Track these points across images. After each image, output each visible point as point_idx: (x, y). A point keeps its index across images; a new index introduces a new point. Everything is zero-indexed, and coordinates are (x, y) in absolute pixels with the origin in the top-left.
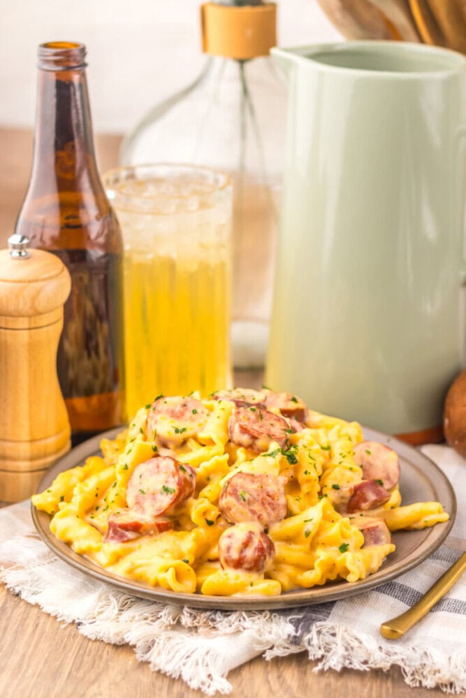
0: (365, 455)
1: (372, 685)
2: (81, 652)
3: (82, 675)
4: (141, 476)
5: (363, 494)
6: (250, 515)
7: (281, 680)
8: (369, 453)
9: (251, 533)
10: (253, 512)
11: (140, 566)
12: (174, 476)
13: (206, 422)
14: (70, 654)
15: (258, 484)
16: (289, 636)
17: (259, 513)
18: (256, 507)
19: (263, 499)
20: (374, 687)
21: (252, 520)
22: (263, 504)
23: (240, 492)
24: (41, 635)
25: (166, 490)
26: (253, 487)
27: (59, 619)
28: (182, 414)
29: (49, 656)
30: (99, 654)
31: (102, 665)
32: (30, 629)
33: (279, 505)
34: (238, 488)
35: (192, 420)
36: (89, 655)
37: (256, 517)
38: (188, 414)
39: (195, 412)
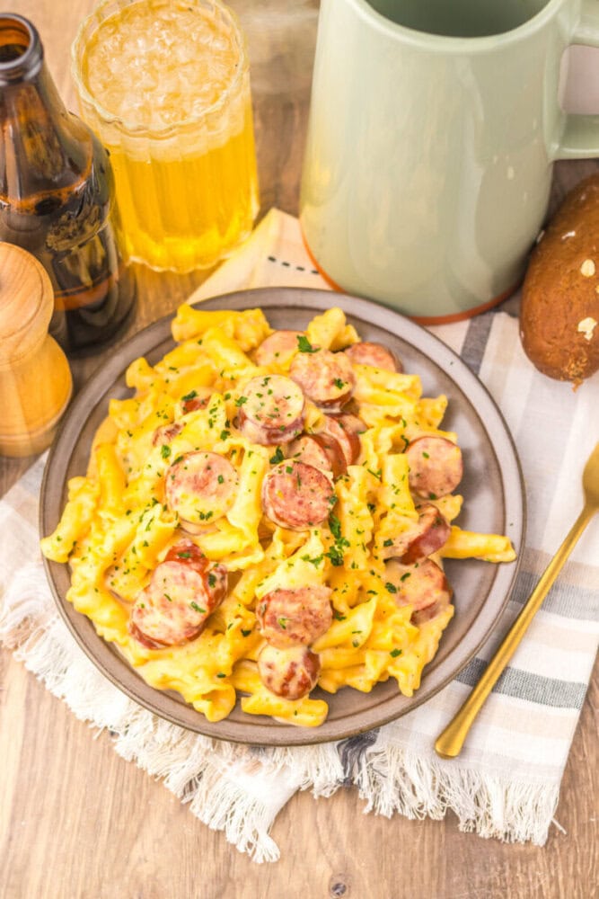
0: (422, 459)
1: (424, 830)
2: (119, 785)
3: (123, 825)
4: (165, 580)
5: (419, 550)
6: (291, 641)
7: (330, 822)
8: (426, 456)
9: (293, 665)
10: (294, 637)
11: (174, 679)
12: (203, 594)
13: (234, 495)
14: (108, 789)
15: (299, 605)
16: (338, 781)
17: (301, 636)
18: (298, 631)
19: (305, 620)
20: (427, 831)
21: (294, 645)
22: (306, 626)
23: (280, 617)
24: (74, 751)
25: (196, 608)
26: (293, 608)
27: (91, 726)
28: (206, 482)
29: (86, 793)
30: (137, 786)
31: (143, 807)
32: (60, 745)
33: (323, 621)
34: (276, 614)
35: (218, 493)
36: (128, 789)
37: (298, 641)
38: (214, 484)
39: (221, 480)
